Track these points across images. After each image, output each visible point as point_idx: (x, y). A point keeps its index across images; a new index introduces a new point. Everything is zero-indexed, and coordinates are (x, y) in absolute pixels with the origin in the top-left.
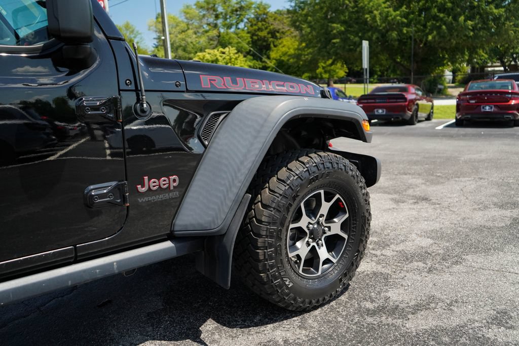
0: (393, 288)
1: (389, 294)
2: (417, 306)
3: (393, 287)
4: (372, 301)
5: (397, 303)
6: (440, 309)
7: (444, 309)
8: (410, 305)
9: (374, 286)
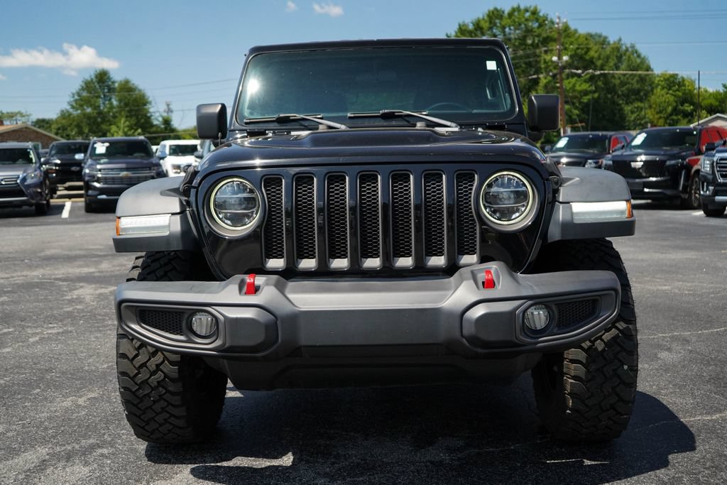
0: (87, 477)
1: (86, 470)
2: (43, 470)
3: (88, 479)
4: (102, 455)
5: (69, 464)
6: (11, 475)
7: (5, 477)
8: (52, 468)
9: (115, 471)
